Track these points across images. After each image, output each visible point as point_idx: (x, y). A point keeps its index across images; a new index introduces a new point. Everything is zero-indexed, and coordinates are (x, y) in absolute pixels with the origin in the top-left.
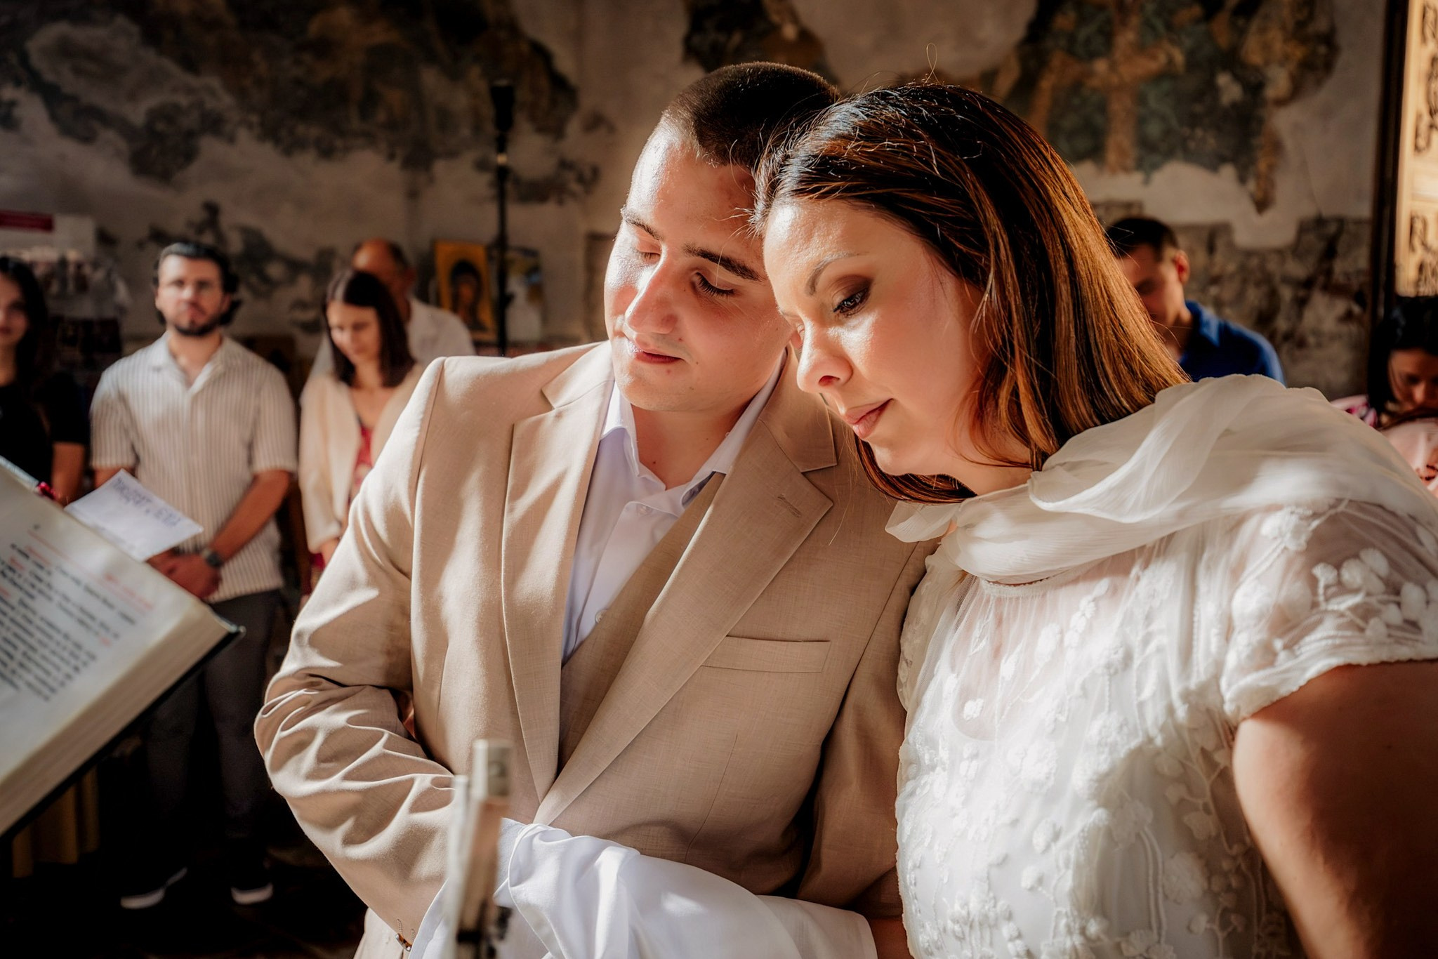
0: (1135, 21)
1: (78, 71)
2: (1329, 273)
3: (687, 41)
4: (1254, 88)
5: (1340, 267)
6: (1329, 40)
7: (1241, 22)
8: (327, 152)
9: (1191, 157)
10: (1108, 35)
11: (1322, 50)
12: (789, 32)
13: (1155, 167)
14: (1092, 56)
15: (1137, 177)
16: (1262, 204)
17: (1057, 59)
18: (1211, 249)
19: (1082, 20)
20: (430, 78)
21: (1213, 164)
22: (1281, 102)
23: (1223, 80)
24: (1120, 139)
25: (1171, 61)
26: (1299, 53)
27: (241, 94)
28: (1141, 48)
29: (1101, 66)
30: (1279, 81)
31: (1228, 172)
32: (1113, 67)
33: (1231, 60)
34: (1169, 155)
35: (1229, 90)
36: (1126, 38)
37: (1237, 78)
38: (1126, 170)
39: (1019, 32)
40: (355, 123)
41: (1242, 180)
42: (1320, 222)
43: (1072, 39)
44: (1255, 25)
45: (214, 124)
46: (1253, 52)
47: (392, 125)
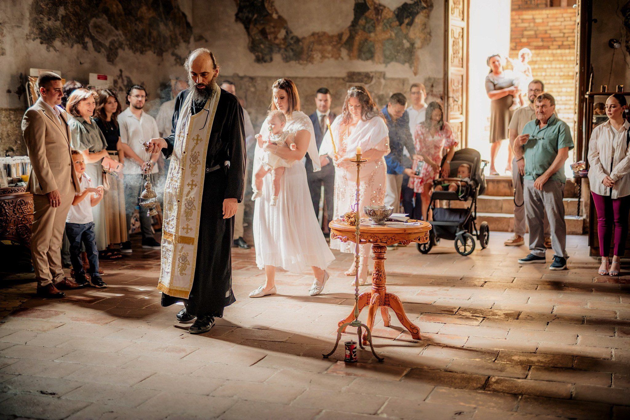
0: (381, 24)
1: (97, 32)
2: (432, 91)
3: (237, 15)
4: (412, 44)
5: (435, 90)
6: (430, 34)
7: (409, 27)
8: (142, 52)
9: (397, 61)
10: (374, 27)
11: (428, 36)
12: (275, 16)
13: (389, 63)
14: (370, 32)
15: (384, 65)
16: (415, 74)
17: (360, 32)
18: (403, 84)
19: (367, 22)
20: (162, 27)
21: (404, 63)
22: (418, 48)
23: (405, 41)
24: (378, 55)
25: (391, 36)
26: (423, 36)
27: (125, 35)
28: (383, 31)
29: (372, 35)
30: (418, 44)
31: (407, 65)
32: (376, 35)
33: (406, 37)
34: (392, 60)
35: (407, 44)
36: (379, 28)
37: (408, 41)
38: (381, 63)
39: (349, 24)
40: (147, 42)
41: (411, 67)
42: (429, 79)
43: (364, 27)
44: (412, 28)
45: (121, 45)
46: (411, 35)
47: (154, 43)
